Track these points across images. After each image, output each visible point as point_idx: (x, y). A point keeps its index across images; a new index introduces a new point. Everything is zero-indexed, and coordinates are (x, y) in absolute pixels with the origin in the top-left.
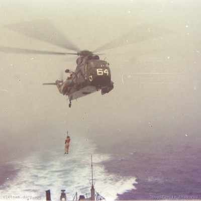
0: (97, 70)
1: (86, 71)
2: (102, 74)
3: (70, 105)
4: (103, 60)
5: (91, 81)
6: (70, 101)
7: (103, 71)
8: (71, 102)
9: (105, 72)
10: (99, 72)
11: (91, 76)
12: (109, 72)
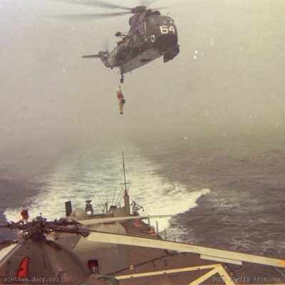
0: (161, 27)
1: (145, 30)
2: (167, 32)
3: (122, 81)
4: (166, 15)
5: (153, 41)
6: (122, 75)
7: (168, 28)
8: (123, 77)
9: (170, 29)
10: (163, 30)
11: (153, 36)
12: (175, 29)
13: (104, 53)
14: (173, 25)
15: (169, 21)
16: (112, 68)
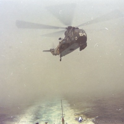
0: (80, 33)
1: (73, 35)
2: (82, 35)
3: (61, 60)
6: (61, 57)
7: (83, 34)
9: (84, 34)
10: (81, 34)
11: (76, 37)
12: (86, 34)
13: (52, 50)
14: (85, 33)
15: (83, 31)
16: (56, 55)
